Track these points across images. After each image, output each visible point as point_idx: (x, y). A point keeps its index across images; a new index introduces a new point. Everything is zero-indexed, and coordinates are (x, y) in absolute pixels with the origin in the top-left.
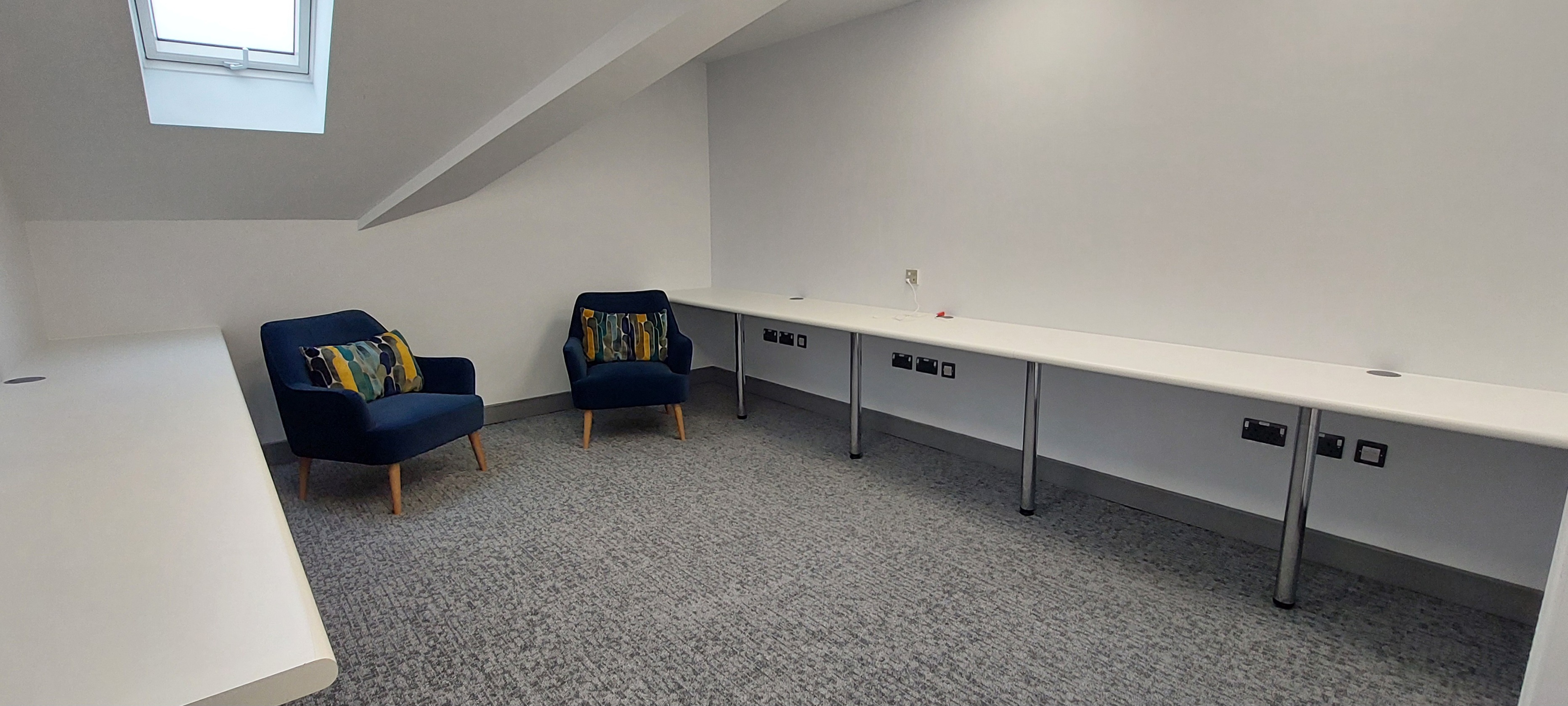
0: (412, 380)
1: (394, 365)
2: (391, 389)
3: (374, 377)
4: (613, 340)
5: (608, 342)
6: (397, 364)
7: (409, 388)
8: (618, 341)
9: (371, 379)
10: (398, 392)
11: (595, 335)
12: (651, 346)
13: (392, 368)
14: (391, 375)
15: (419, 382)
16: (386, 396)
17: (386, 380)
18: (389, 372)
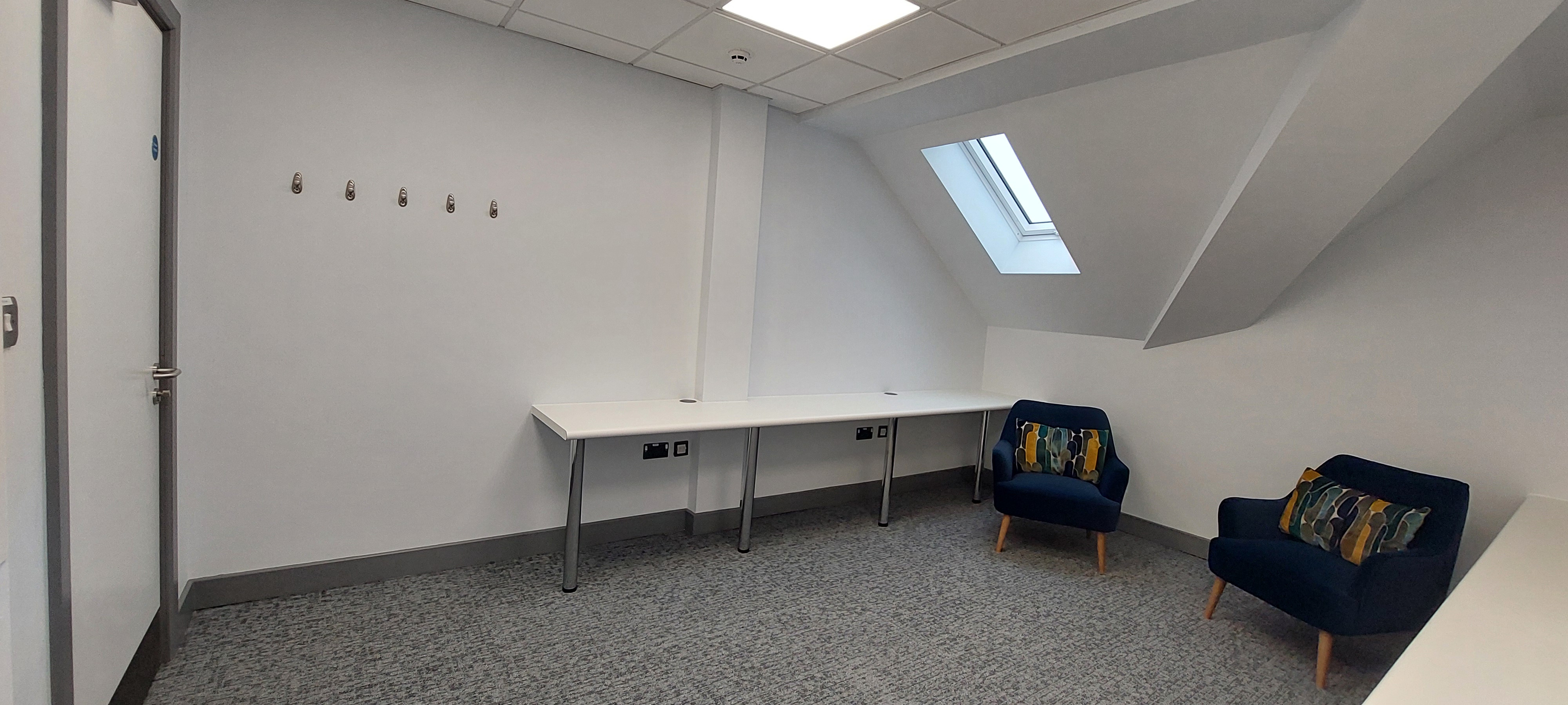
0: (1088, 472)
1: (1078, 453)
2: (1069, 471)
3: (1055, 456)
4: (1317, 518)
5: (1310, 518)
6: (1081, 454)
7: (1085, 478)
8: (1322, 523)
9: (1052, 457)
10: (1075, 477)
11: (1297, 506)
12: (1367, 547)
13: (1076, 456)
14: (1074, 461)
15: (1095, 479)
16: (1064, 475)
17: (1067, 463)
18: (1073, 458)
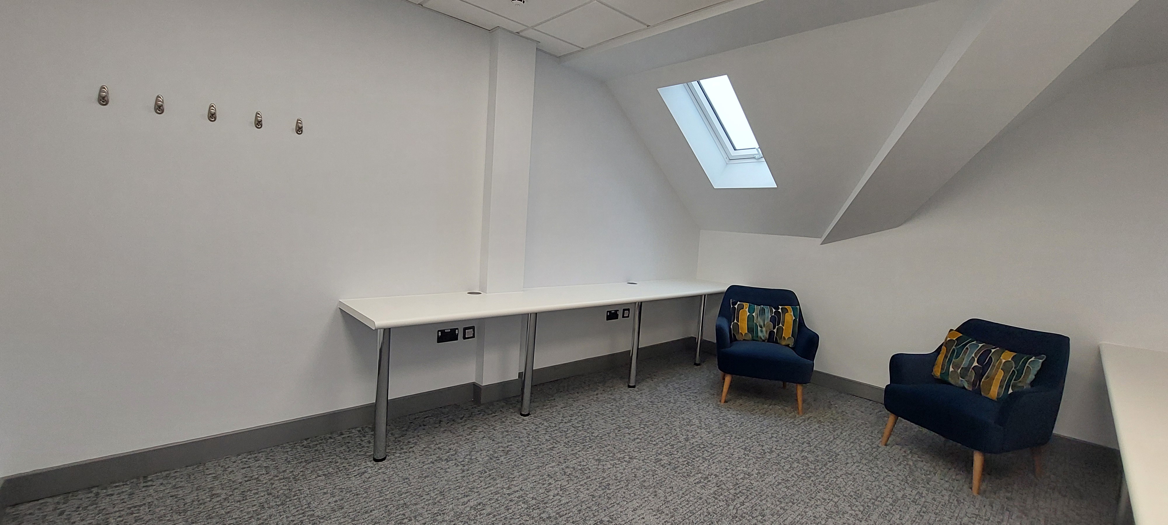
0: (786, 338)
1: (778, 325)
2: (772, 338)
3: (761, 327)
4: (962, 366)
5: (956, 367)
6: (780, 325)
7: (784, 343)
8: (966, 370)
9: (759, 328)
10: (776, 342)
11: (946, 357)
12: (1001, 387)
13: (777, 327)
14: (775, 330)
15: (791, 344)
16: (768, 342)
17: (770, 332)
18: (774, 328)
